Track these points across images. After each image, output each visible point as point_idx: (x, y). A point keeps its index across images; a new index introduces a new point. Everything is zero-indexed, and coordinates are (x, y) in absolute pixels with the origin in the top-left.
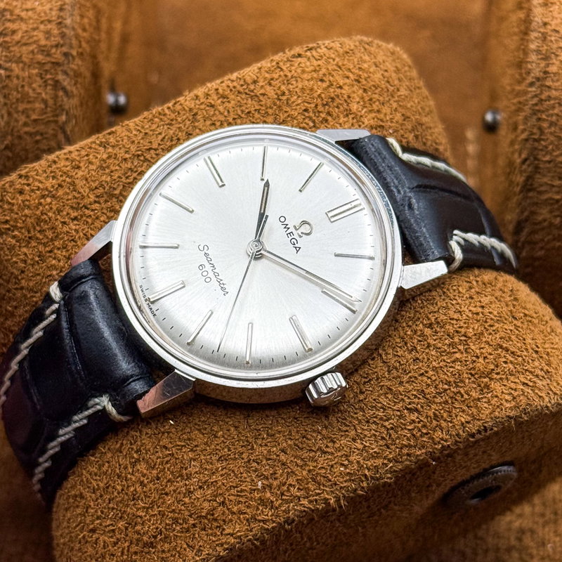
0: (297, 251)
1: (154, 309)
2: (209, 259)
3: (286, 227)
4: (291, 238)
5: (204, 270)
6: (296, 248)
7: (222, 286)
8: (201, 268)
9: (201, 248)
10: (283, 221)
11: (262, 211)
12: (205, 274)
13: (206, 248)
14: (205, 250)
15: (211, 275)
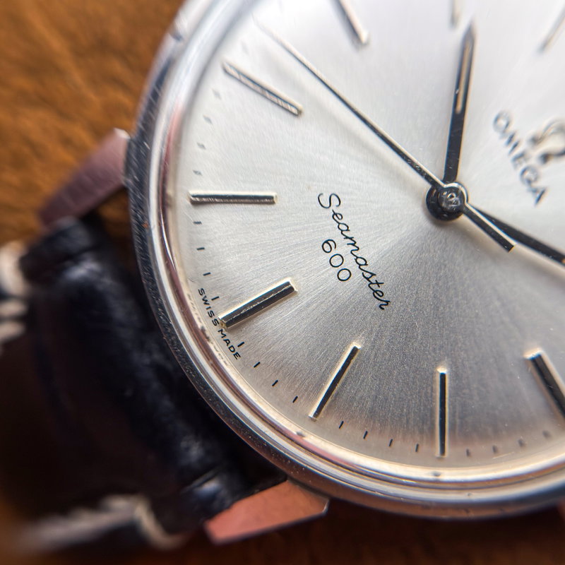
0: (539, 199)
1: (235, 343)
2: (344, 228)
3: (511, 140)
4: (520, 169)
5: (333, 252)
6: (535, 191)
7: (375, 287)
8: (326, 246)
9: (325, 202)
10: (503, 123)
11: (459, 107)
12: (336, 261)
13: (334, 199)
14: (333, 207)
15: (350, 262)
